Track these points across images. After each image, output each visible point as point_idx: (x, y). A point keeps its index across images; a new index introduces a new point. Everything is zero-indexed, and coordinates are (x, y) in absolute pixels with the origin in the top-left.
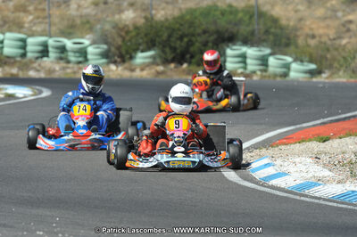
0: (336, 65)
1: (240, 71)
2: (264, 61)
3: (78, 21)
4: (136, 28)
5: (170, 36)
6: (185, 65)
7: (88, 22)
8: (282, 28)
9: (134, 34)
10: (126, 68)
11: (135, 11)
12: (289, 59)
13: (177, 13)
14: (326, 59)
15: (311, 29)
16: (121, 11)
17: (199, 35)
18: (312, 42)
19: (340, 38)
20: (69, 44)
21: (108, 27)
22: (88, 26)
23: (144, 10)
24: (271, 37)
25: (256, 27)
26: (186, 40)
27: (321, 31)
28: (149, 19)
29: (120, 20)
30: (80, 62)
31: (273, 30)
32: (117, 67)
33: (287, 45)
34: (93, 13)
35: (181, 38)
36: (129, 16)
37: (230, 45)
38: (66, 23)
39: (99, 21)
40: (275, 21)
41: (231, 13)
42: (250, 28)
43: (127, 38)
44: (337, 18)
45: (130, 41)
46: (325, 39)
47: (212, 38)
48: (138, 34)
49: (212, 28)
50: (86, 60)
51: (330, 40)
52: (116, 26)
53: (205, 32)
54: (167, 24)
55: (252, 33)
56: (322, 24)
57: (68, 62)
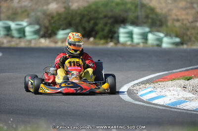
0: (193, 39)
1: (129, 43)
2: (144, 37)
3: (19, 11)
4: (59, 14)
5: (81, 20)
6: (92, 39)
7: (26, 11)
8: (157, 15)
9: (57, 18)
10: (51, 41)
11: (57, 3)
12: (162, 35)
13: (86, 5)
14: (187, 35)
15: (176, 15)
16: (48, 4)
17: (101, 19)
18: (177, 24)
19: (196, 21)
20: (13, 25)
21: (39, 14)
22: (26, 13)
23: (64, 3)
24: (150, 21)
25: (139, 14)
26: (92, 22)
27: (183, 17)
28: (67, 8)
29: (48, 9)
30: (20, 38)
31: (151, 16)
32: (46, 40)
33: (161, 25)
34: (30, 5)
35: (89, 21)
36: (53, 7)
37: (122, 25)
38: (11, 11)
39: (33, 10)
40: (152, 10)
41: (123, 4)
42: (136, 14)
43: (52, 21)
44: (193, 8)
45: (54, 22)
46: (185, 22)
47: (110, 21)
48: (59, 19)
49: (110, 14)
50: (24, 36)
51: (189, 22)
52: (44, 13)
53: (105, 17)
54: (79, 11)
55: (137, 18)
56: (184, 12)
57: (13, 37)
